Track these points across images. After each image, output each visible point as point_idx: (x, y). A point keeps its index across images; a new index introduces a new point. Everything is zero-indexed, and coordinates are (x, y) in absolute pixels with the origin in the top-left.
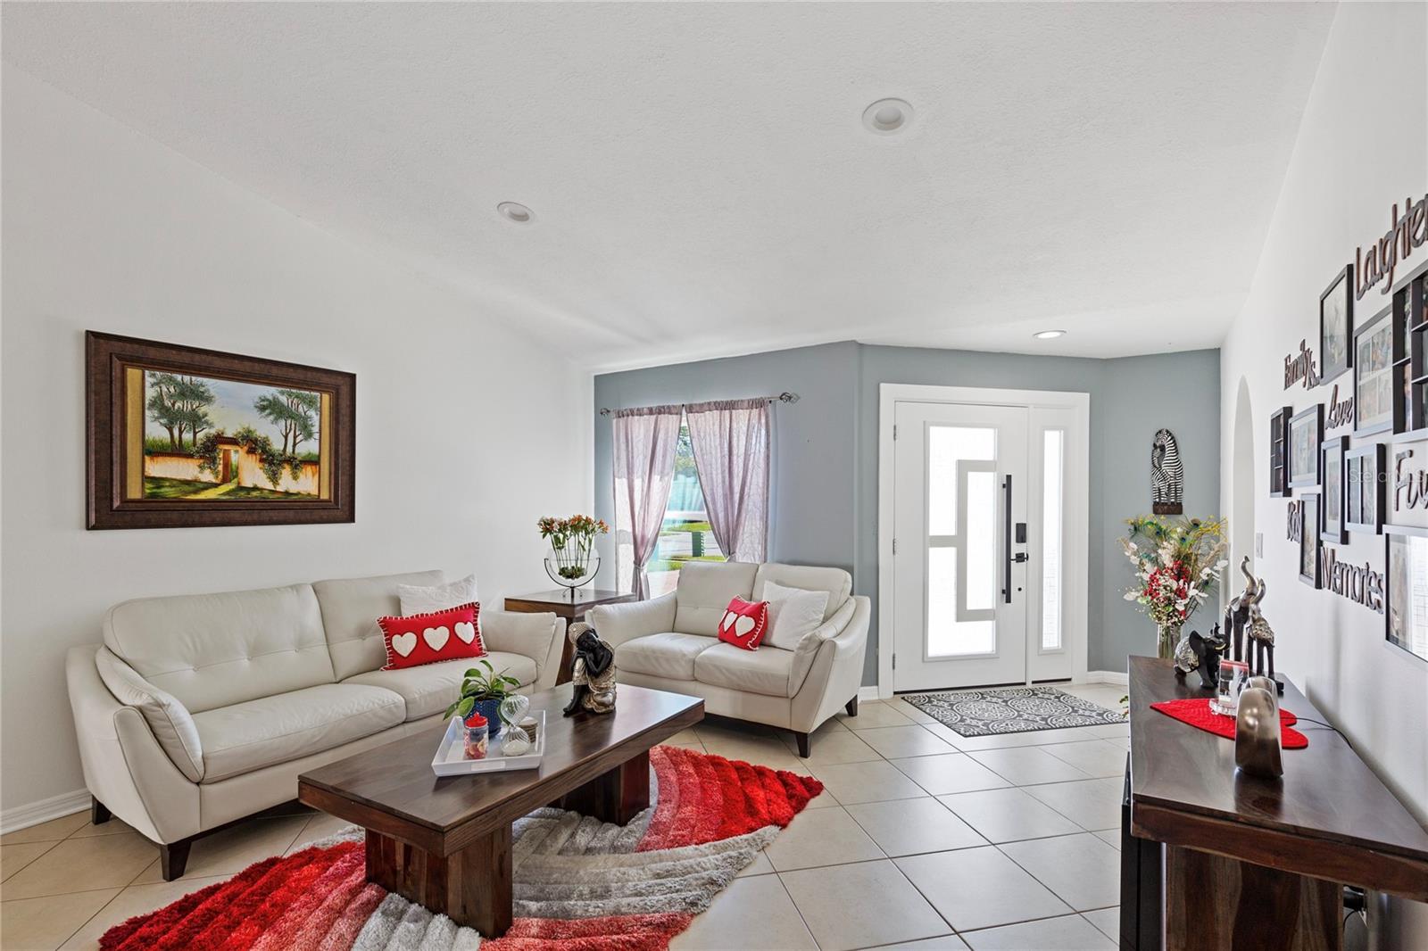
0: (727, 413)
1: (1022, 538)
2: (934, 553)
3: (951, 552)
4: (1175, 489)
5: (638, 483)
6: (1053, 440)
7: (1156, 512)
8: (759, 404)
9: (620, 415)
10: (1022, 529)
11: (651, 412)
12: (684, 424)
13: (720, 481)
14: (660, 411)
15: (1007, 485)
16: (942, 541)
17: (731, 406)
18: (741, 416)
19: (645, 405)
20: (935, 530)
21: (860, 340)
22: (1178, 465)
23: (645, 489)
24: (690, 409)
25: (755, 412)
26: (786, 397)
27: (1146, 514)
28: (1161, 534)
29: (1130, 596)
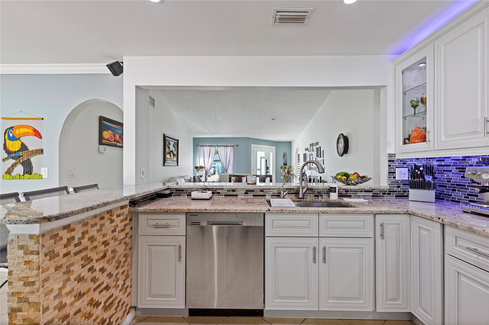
0: (226, 147)
1: (268, 169)
2: (258, 171)
3: (259, 171)
4: (286, 162)
5: (206, 160)
6: (271, 154)
7: (284, 165)
8: (232, 146)
9: (201, 146)
10: (268, 167)
11: (209, 146)
12: (216, 148)
13: (224, 159)
14: (211, 146)
15: (266, 161)
16: (259, 170)
17: (226, 146)
18: (229, 149)
19: (208, 145)
20: (258, 168)
21: (249, 137)
22: (286, 158)
23: (208, 161)
24: (218, 146)
25: (231, 148)
26: (237, 146)
27: (283, 166)
28: (285, 168)
29: (281, 178)
